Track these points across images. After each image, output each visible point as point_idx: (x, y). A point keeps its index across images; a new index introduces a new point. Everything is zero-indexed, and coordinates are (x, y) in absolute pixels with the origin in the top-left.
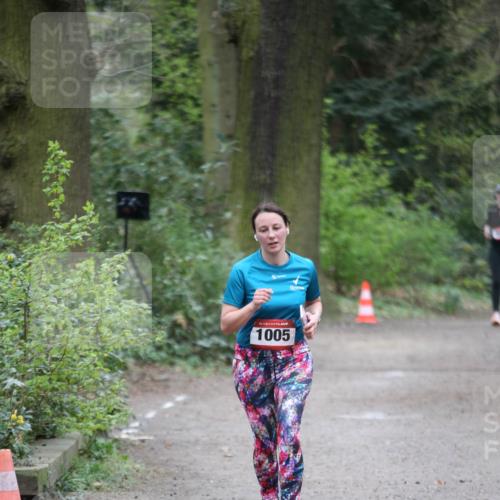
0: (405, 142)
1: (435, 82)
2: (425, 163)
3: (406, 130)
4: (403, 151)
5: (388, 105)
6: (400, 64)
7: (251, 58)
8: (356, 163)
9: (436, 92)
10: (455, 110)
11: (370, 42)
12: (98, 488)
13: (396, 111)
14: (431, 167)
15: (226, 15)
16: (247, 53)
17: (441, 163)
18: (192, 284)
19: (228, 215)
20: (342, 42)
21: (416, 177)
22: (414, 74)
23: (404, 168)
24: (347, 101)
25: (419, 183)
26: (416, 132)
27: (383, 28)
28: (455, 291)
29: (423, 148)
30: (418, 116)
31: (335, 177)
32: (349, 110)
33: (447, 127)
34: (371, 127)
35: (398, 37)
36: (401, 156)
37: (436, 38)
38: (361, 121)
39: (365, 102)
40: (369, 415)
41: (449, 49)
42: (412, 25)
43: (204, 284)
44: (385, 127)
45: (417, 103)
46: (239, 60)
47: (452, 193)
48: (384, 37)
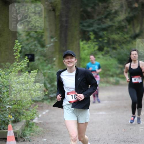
0: (101, 37)
1: (108, 20)
2: (107, 43)
3: (101, 33)
4: (100, 40)
5: (95, 27)
6: (98, 15)
7: (59, 15)
8: (89, 43)
9: (108, 23)
10: (114, 28)
11: (89, 9)
12: (32, 135)
13: (98, 28)
14: (108, 44)
15: (51, 3)
16: (58, 13)
17: (111, 42)
18: (47, 79)
19: (54, 59)
20: (82, 9)
21: (104, 47)
22: (102, 18)
23: (101, 44)
24: (84, 26)
25: (105, 48)
26: (104, 34)
27: (92, 5)
28: (118, 79)
29: (106, 38)
30: (104, 29)
31: (83, 48)
32: (84, 29)
33: (112, 32)
34: (91, 33)
35: (96, 7)
36: (100, 41)
37: (107, 7)
38: (88, 32)
39: (89, 26)
40: (101, 113)
41: (111, 10)
42: (100, 4)
43: (50, 79)
44: (95, 33)
45: (103, 26)
46: (55, 16)
47: (114, 51)
48: (93, 8)
